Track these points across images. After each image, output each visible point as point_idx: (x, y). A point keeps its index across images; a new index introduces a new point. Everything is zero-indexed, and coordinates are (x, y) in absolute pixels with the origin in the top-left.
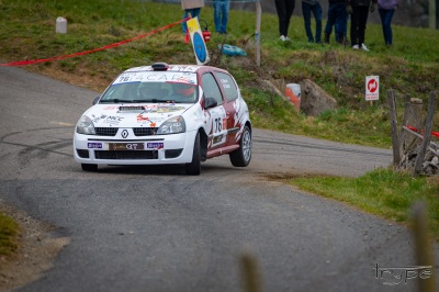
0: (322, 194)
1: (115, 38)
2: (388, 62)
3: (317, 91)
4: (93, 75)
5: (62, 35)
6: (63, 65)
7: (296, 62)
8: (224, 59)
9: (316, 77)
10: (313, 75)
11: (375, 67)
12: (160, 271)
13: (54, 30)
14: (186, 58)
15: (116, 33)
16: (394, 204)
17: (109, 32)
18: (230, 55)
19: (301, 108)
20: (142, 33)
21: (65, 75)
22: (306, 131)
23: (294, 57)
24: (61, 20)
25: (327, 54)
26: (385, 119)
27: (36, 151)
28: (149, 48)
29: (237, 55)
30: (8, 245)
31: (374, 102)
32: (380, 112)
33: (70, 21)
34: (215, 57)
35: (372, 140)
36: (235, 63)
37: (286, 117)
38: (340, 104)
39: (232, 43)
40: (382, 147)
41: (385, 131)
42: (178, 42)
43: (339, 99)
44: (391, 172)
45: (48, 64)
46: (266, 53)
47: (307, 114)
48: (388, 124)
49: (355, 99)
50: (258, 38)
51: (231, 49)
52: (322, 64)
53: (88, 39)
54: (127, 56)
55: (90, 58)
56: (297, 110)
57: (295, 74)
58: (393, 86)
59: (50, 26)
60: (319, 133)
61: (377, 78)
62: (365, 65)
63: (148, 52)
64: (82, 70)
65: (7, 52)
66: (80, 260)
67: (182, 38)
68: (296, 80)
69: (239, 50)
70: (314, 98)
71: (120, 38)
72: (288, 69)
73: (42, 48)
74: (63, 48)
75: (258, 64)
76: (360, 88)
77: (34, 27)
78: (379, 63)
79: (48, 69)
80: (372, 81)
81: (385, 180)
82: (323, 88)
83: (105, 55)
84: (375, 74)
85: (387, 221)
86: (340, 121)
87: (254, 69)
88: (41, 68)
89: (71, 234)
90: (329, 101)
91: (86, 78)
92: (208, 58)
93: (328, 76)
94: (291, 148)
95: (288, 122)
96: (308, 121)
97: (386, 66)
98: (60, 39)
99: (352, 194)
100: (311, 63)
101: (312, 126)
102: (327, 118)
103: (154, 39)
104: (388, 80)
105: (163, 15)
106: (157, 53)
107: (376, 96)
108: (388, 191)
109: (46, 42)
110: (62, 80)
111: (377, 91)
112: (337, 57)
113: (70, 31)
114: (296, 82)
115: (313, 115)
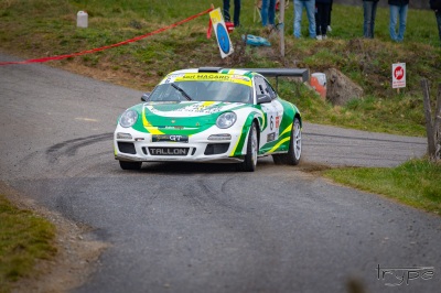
0: (358, 187)
1: (137, 31)
2: (414, 48)
3: (343, 80)
4: (116, 69)
5: (83, 30)
6: (86, 60)
7: (321, 51)
8: (248, 50)
9: (341, 66)
10: (338, 63)
11: (401, 54)
12: (207, 274)
13: (75, 24)
14: (209, 50)
15: (138, 27)
16: (433, 196)
17: (130, 25)
18: (254, 45)
19: (328, 98)
20: (163, 25)
21: (88, 70)
22: (333, 121)
23: (318, 45)
24: (82, 14)
25: (351, 43)
26: (413, 107)
27: (64, 149)
28: (171, 40)
29: (261, 45)
30: (48, 249)
31: (401, 89)
32: (407, 100)
33: (91, 15)
34: (239, 48)
35: (400, 128)
36: (259, 53)
37: (313, 107)
38: (366, 92)
39: (255, 33)
40: (411, 135)
41: (413, 118)
42: (201, 34)
43: (365, 87)
44: (426, 162)
45: (70, 59)
46: (290, 42)
47: (333, 104)
48: (416, 112)
49: (382, 87)
50: (281, 28)
51: (254, 39)
52: (348, 53)
53: (109, 32)
54: (149, 49)
55: (112, 53)
56: (323, 99)
57: (321, 63)
58: (420, 73)
59: (71, 20)
60: (346, 123)
61: (403, 65)
62: (390, 53)
63: (171, 44)
64: (104, 64)
65: (29, 48)
66: (123, 264)
67: (205, 29)
68: (321, 69)
69: (262, 40)
70: (340, 86)
71: (142, 31)
72: (313, 58)
73: (64, 43)
74: (84, 42)
75: (283, 53)
76: (387, 75)
77: (54, 22)
78: (405, 49)
79: (70, 64)
80: (399, 69)
81: (420, 171)
82: (349, 76)
83: (127, 49)
84: (401, 61)
85: (430, 214)
86: (367, 110)
87: (279, 59)
88: (63, 64)
89: (110, 235)
90: (354, 90)
91: (109, 73)
92: (232, 49)
93: (354, 64)
94: (319, 138)
95: (314, 111)
96: (335, 110)
97: (412, 53)
98: (81, 34)
99: (389, 187)
100: (336, 52)
101: (338, 115)
102: (354, 107)
103: (176, 32)
104: (415, 67)
105: (183, 6)
106: (180, 46)
107: (402, 83)
108: (425, 183)
109: (67, 36)
110: (85, 75)
111: (404, 79)
112: (362, 45)
113: (91, 25)
114: (322, 72)
115: (339, 104)
